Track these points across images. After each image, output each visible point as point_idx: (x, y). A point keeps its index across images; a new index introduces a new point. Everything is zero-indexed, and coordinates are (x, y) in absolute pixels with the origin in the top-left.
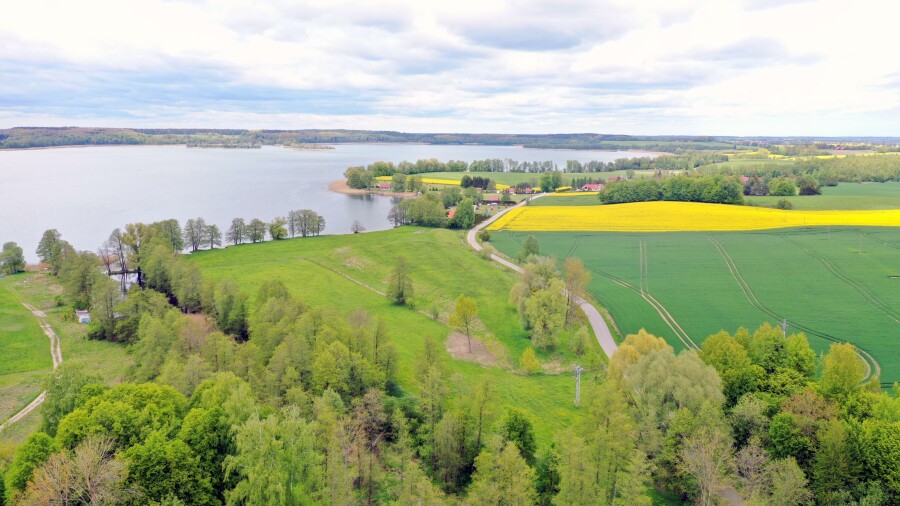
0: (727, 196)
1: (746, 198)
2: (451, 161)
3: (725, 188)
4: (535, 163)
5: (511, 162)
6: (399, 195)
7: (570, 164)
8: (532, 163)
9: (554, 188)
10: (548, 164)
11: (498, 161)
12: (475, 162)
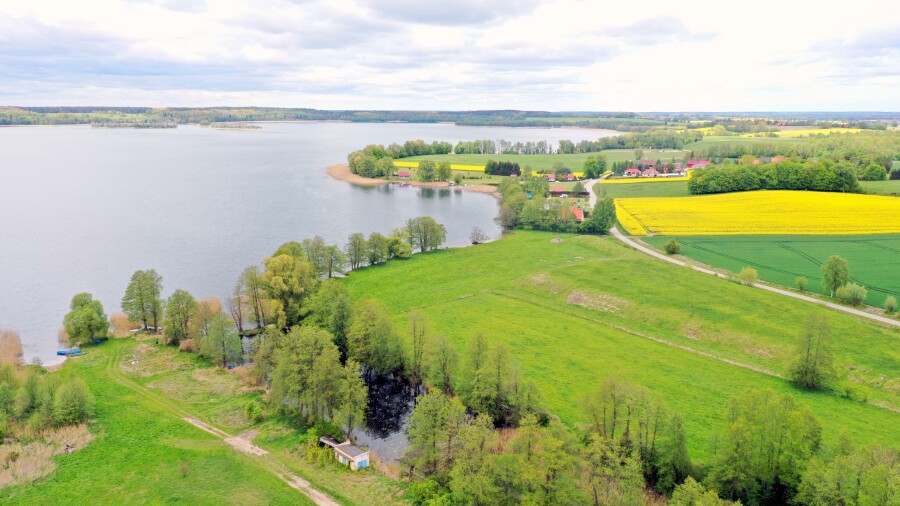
0: (841, 184)
1: (862, 184)
2: (435, 143)
3: (841, 175)
4: (528, 144)
5: (503, 143)
6: (428, 185)
7: (563, 144)
8: (525, 144)
9: (599, 173)
10: (542, 144)
11: (490, 142)
12: (461, 143)
